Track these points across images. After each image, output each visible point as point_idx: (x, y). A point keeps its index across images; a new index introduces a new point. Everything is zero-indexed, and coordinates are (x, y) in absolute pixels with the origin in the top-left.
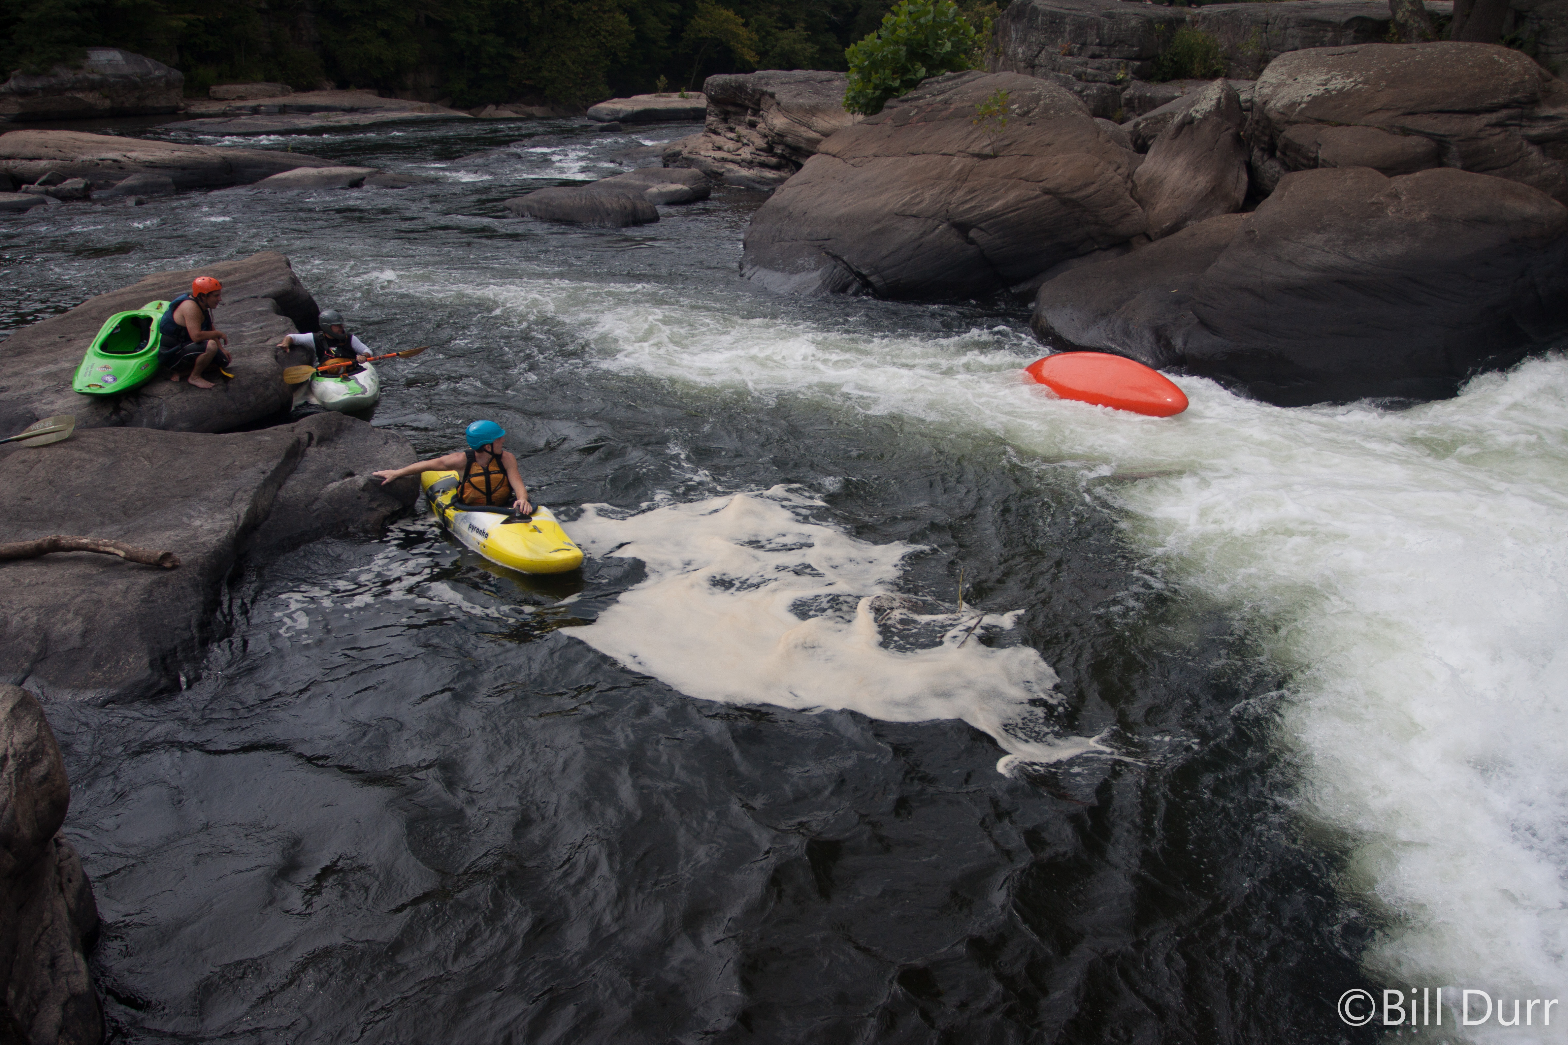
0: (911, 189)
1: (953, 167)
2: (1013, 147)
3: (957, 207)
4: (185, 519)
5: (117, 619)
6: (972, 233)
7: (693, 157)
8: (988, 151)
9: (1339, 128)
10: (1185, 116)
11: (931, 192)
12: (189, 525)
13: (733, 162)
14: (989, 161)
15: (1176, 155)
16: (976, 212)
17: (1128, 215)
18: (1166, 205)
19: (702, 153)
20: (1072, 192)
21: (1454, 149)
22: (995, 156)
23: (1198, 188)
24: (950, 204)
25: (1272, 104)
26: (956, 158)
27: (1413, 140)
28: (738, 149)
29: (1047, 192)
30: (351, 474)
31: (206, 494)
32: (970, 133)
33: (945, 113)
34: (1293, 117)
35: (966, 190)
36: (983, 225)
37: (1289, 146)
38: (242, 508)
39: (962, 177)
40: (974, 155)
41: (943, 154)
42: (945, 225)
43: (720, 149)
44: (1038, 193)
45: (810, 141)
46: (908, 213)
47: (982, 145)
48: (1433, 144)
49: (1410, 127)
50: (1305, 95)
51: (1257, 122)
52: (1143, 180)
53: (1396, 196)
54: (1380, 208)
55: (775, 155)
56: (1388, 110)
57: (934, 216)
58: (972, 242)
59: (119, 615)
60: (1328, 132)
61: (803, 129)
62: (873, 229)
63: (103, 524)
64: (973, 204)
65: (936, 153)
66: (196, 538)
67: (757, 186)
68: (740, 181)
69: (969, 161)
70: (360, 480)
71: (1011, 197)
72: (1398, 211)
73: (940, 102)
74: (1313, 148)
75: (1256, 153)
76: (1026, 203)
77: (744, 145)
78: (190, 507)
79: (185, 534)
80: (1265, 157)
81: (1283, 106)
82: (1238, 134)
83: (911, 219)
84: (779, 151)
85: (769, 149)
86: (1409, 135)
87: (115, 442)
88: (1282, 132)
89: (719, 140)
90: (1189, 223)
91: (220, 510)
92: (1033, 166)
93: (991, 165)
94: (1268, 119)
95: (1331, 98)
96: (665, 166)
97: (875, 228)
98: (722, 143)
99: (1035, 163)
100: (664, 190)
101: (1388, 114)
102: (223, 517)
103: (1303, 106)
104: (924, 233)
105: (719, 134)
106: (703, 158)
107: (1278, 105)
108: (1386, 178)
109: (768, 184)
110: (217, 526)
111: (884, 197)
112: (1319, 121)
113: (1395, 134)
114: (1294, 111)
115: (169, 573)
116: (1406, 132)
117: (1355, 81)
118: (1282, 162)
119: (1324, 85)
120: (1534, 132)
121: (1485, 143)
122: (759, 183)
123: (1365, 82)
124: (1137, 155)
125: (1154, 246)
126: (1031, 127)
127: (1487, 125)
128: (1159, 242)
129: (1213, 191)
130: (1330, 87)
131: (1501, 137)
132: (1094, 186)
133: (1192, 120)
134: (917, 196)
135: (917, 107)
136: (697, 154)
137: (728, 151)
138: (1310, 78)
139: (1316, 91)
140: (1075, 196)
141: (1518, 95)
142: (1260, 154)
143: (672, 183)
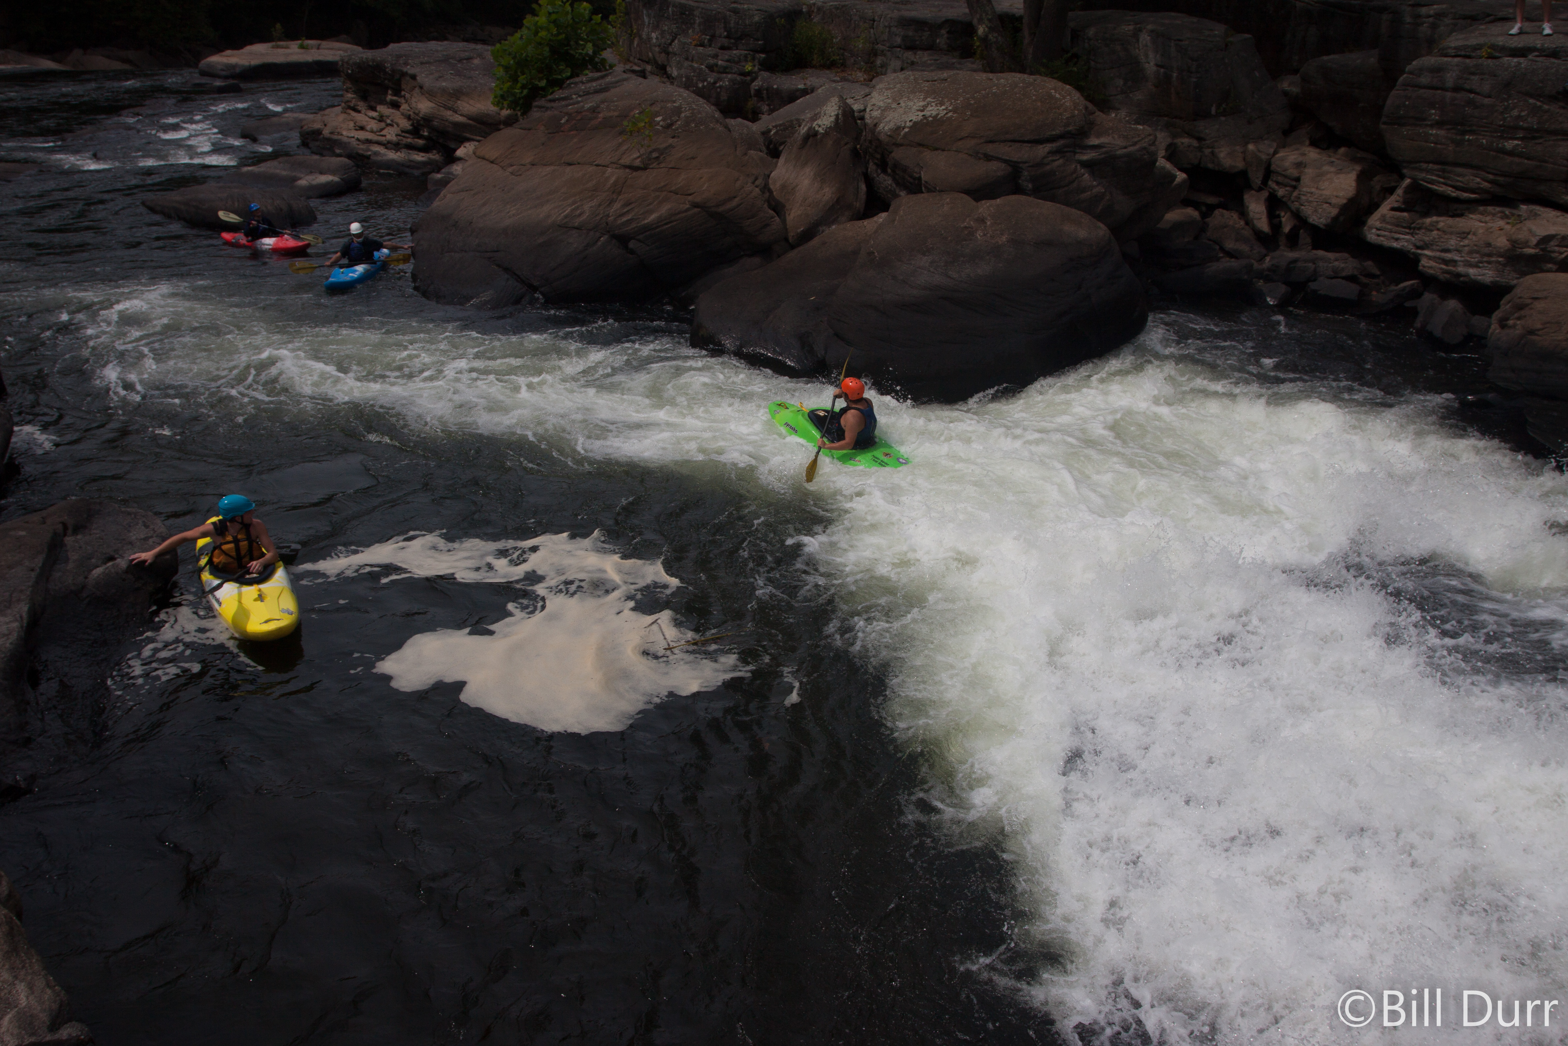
1: (608, 179)
2: (661, 159)
3: (615, 219)
6: (632, 244)
7: (335, 137)
8: (637, 163)
9: (936, 152)
10: (810, 129)
11: (590, 204)
13: (379, 143)
14: (639, 173)
15: (804, 165)
16: (634, 225)
17: (767, 225)
18: (799, 212)
19: (344, 133)
20: (718, 206)
21: (1026, 173)
22: (645, 168)
23: (825, 198)
25: (882, 125)
26: (609, 170)
27: (994, 166)
28: (382, 130)
29: (695, 205)
30: (112, 558)
32: (620, 145)
33: (594, 123)
34: (899, 140)
35: (622, 202)
36: (641, 237)
37: (896, 166)
38: (24, 608)
39: (618, 189)
40: (626, 167)
41: (597, 165)
42: (606, 237)
43: (362, 128)
44: (688, 206)
45: (456, 125)
46: (571, 225)
47: (633, 157)
48: (1009, 169)
49: (991, 154)
50: (908, 120)
51: (870, 142)
52: (778, 185)
53: (982, 221)
54: (971, 232)
55: (421, 137)
56: (974, 137)
57: (595, 228)
58: (632, 252)
60: (927, 155)
61: (449, 113)
62: (539, 241)
64: (629, 217)
65: (591, 164)
67: (407, 170)
68: (389, 165)
69: (622, 173)
70: (122, 563)
71: (664, 210)
72: (985, 235)
73: (588, 110)
74: (916, 170)
75: (872, 167)
76: (678, 217)
77: (388, 125)
80: (879, 171)
81: (890, 130)
82: (855, 148)
83: (574, 231)
84: (426, 134)
85: (415, 131)
86: (990, 160)
88: (891, 153)
89: (361, 118)
90: (821, 229)
92: (681, 180)
93: (643, 177)
94: (879, 142)
95: (928, 124)
96: (305, 144)
97: (541, 240)
98: (364, 123)
99: (683, 176)
100: (314, 183)
101: (974, 141)
102: (7, 619)
103: (907, 130)
104: (588, 246)
105: (359, 112)
106: (345, 140)
107: (886, 128)
108: (974, 203)
109: (418, 168)
111: (546, 209)
112: (920, 145)
113: (980, 159)
114: (899, 134)
116: (988, 158)
117: (946, 109)
118: (894, 179)
119: (922, 111)
120: (1085, 158)
121: (1048, 168)
122: (408, 167)
123: (954, 111)
124: (771, 159)
125: (792, 255)
126: (676, 140)
127: (1048, 153)
128: (796, 251)
129: (838, 201)
130: (926, 113)
131: (1061, 161)
132: (737, 199)
133: (816, 134)
134: (577, 208)
135: (567, 114)
136: (339, 134)
137: (372, 131)
138: (911, 104)
139: (916, 117)
140: (721, 209)
141: (1070, 128)
142: (874, 167)
143: (321, 173)
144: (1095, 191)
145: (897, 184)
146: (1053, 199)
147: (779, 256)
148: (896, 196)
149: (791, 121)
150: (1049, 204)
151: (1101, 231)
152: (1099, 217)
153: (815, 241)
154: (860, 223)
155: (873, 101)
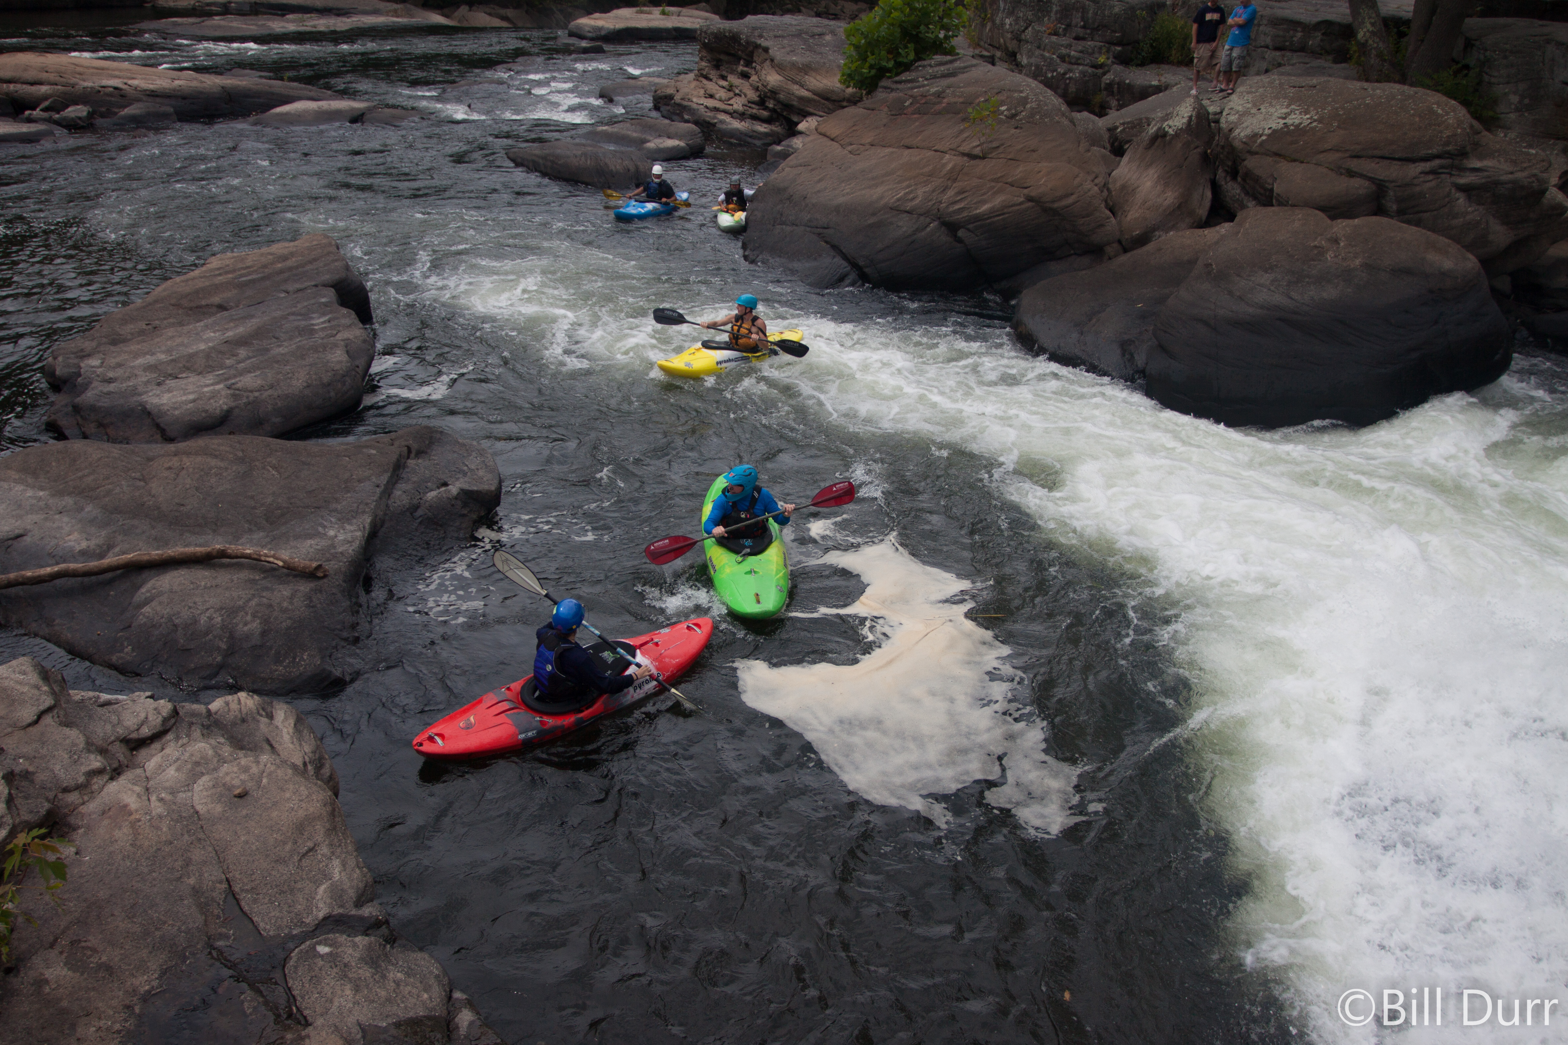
0: (905, 184)
1: (945, 165)
2: (1001, 150)
3: (947, 207)
4: (320, 529)
5: (289, 622)
6: (961, 233)
7: (685, 103)
8: (977, 151)
9: (1294, 164)
10: (1159, 129)
11: (924, 189)
12: (325, 534)
13: (725, 112)
14: (977, 162)
15: (1149, 166)
16: (965, 214)
17: (1102, 225)
18: (1137, 215)
19: (695, 100)
20: (1053, 202)
21: (1391, 193)
22: (984, 158)
23: (1167, 203)
24: (941, 202)
25: (1237, 131)
26: (947, 156)
27: (1356, 182)
28: (730, 99)
29: (1030, 199)
30: (445, 484)
31: (334, 506)
32: (962, 132)
33: (938, 107)
34: (1254, 148)
35: (956, 190)
36: (971, 226)
37: (1248, 175)
38: (367, 520)
39: (953, 176)
40: (964, 154)
41: (936, 151)
42: (936, 223)
43: (711, 96)
44: (1022, 199)
45: (801, 99)
46: (902, 208)
47: (972, 145)
48: (1374, 188)
49: (1355, 170)
50: (1267, 127)
51: (1223, 147)
52: (1118, 185)
53: (1336, 241)
54: (1321, 251)
55: (766, 108)
56: (1338, 151)
57: (926, 214)
58: (960, 241)
59: (290, 618)
60: (1284, 167)
61: (796, 87)
62: (870, 222)
63: (250, 530)
64: (961, 205)
65: (929, 149)
66: (335, 547)
67: (749, 140)
68: (733, 134)
69: (960, 160)
70: (454, 489)
71: (998, 201)
72: (1336, 256)
73: (933, 94)
74: (1270, 181)
75: (1220, 173)
76: (1011, 209)
77: (736, 95)
78: (322, 517)
79: (324, 543)
80: (1228, 179)
81: (1247, 136)
82: (1206, 152)
83: (905, 215)
84: (771, 106)
85: (761, 103)
86: (1353, 176)
87: (243, 451)
88: (1244, 160)
89: (712, 86)
90: (1157, 233)
91: (349, 521)
92: (1019, 172)
93: (981, 167)
94: (1233, 148)
95: (1289, 133)
96: (656, 108)
97: (871, 221)
98: (714, 92)
99: (1021, 169)
100: (661, 146)
101: (1338, 155)
102: (352, 528)
103: (1264, 138)
104: (917, 230)
105: (711, 80)
106: (695, 106)
107: (1242, 134)
108: (1329, 221)
109: (760, 139)
110: (349, 536)
111: (880, 190)
112: (1276, 154)
113: (1341, 174)
114: (1255, 142)
115: (321, 582)
116: (1351, 174)
117: (1311, 118)
118: (1243, 188)
119: (1284, 118)
120: (1462, 181)
121: (1418, 189)
122: (750, 137)
123: (1320, 121)
124: (1113, 157)
125: (1124, 258)
126: (1018, 131)
127: (1421, 173)
128: (1129, 255)
129: (1179, 207)
130: (1289, 121)
131: (1433, 184)
132: (1073, 197)
133: (1165, 134)
134: (910, 192)
135: (911, 96)
136: (690, 100)
137: (720, 100)
138: (1272, 110)
139: (1276, 124)
140: (1056, 205)
141: (1450, 148)
142: (1223, 175)
143: (669, 137)
144: (1468, 217)
145: (1247, 194)
146: (1418, 223)
147: (1110, 259)
148: (1243, 207)
149: (1141, 119)
150: (1414, 228)
151: (1471, 263)
152: (1470, 247)
153: (1150, 247)
154: (1200, 232)
155: (1231, 105)
